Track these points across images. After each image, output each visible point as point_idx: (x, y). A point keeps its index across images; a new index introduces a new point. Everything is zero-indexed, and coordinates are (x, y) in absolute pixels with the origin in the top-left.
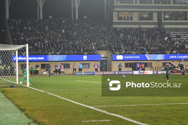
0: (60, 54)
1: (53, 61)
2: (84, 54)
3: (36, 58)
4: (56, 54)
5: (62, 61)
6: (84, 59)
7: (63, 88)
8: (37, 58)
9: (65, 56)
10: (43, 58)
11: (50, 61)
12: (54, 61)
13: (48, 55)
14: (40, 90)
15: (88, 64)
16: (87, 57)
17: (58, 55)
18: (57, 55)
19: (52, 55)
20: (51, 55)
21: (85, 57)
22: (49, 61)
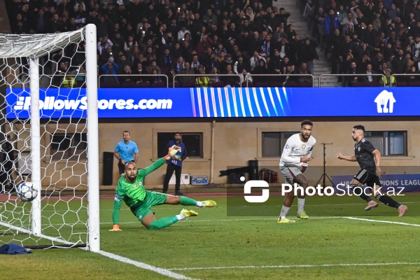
0: (257, 83)
1: (219, 119)
2: (378, 85)
3: (129, 104)
4: (234, 82)
5: (265, 119)
6: (380, 111)
7: (283, 260)
8: (136, 103)
9: (280, 93)
10: (166, 104)
11: (205, 119)
12: (226, 119)
13: (195, 86)
14: (159, 270)
15: (402, 134)
16: (393, 101)
17: (244, 86)
18: (240, 89)
19: (215, 86)
20: (209, 86)
21: (385, 100)
22: (198, 119)
